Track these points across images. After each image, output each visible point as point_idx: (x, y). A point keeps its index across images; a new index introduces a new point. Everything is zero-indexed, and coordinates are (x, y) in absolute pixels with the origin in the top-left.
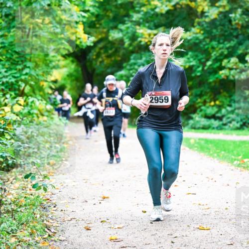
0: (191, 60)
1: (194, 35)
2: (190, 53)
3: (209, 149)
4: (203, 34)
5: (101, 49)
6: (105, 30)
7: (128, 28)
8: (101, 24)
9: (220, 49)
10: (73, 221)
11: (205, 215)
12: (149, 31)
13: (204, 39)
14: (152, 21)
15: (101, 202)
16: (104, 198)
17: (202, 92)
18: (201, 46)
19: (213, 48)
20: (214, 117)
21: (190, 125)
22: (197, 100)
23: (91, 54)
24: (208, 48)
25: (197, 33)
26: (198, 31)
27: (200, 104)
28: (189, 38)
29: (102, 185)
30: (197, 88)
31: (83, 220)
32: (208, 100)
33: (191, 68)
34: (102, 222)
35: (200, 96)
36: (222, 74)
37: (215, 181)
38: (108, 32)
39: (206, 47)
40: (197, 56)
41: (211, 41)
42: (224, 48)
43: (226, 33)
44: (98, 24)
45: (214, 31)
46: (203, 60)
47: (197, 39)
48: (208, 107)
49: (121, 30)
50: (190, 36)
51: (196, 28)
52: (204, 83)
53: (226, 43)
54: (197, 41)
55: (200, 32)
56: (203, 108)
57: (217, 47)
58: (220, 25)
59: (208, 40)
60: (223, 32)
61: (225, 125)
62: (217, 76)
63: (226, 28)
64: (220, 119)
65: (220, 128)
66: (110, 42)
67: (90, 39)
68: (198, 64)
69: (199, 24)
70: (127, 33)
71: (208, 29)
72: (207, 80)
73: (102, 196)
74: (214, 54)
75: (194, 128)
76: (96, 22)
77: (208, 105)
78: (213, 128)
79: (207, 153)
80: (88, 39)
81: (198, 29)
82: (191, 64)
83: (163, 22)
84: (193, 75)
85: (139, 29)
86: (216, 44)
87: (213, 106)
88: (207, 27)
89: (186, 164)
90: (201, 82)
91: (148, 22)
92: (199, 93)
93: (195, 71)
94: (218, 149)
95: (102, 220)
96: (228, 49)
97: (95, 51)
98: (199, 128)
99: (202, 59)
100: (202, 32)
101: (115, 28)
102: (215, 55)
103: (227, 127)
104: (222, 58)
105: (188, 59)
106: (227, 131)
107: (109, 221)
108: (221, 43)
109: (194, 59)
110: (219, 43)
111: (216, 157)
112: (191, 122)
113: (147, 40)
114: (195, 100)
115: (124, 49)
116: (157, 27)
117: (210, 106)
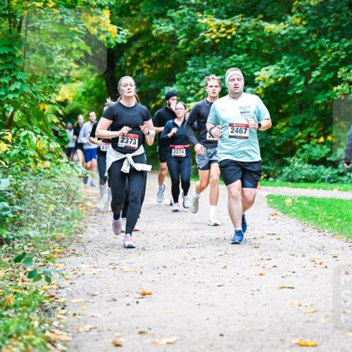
0: (287, 68)
1: (291, 28)
2: (285, 57)
3: (317, 215)
4: (306, 26)
5: (139, 50)
6: (145, 20)
7: (183, 15)
8: (138, 10)
9: (334, 50)
10: (94, 332)
11: (308, 322)
12: (218, 21)
13: (307, 34)
14: (222, 5)
15: (139, 300)
16: (144, 294)
17: (304, 120)
18: (304, 45)
19: (322, 49)
20: (323, 162)
21: (285, 175)
22: (296, 133)
23: (122, 59)
24: (314, 49)
25: (296, 25)
26: (298, 21)
27: (302, 141)
28: (283, 32)
29: (141, 273)
30: (296, 114)
31: (109, 330)
32: (314, 135)
33: (286, 81)
34: (140, 333)
35: (302, 127)
36: (337, 91)
37: (326, 267)
38: (150, 22)
39: (311, 47)
40: (296, 62)
41: (319, 37)
42: (341, 49)
43: (344, 25)
44: (134, 9)
45: (325, 21)
46: (306, 69)
47: (297, 33)
48: (314, 146)
49: (172, 19)
50: (285, 29)
51: (294, 17)
52: (308, 106)
53: (343, 40)
54: (297, 38)
55: (301, 23)
56: (306, 146)
57: (329, 47)
58: (335, 11)
59: (314, 36)
60: (338, 23)
61: (342, 174)
62: (328, 95)
63: (344, 17)
64: (335, 165)
65: (333, 180)
66: (153, 39)
67: (121, 32)
68: (298, 76)
69: (299, 9)
70: (182, 24)
71: (314, 17)
72: (313, 101)
73: (141, 291)
74: (324, 59)
75: (292, 181)
76: (131, 7)
77: (313, 142)
78: (323, 180)
79: (312, 222)
80: (119, 33)
81: (297, 17)
82: (287, 75)
83: (241, 7)
84: (290, 93)
85: (202, 18)
86: (327, 43)
87: (323, 144)
88: (313, 14)
89: (279, 239)
90: (303, 104)
91: (215, 7)
92: (299, 122)
93: (293, 86)
94: (331, 215)
95: (141, 330)
96: (346, 50)
97: (129, 54)
98: (299, 181)
99: (304, 66)
100: (304, 23)
101: (162, 15)
102: (326, 59)
103: (345, 178)
104: (337, 64)
105: (282, 66)
106: (345, 186)
107: (152, 331)
108: (336, 42)
109: (292, 68)
110: (333, 40)
111: (327, 227)
112: (287, 170)
113: (213, 37)
114: (292, 133)
115: (177, 50)
116: (230, 14)
117: (318, 143)
